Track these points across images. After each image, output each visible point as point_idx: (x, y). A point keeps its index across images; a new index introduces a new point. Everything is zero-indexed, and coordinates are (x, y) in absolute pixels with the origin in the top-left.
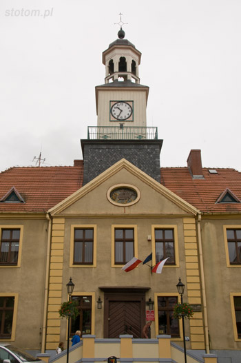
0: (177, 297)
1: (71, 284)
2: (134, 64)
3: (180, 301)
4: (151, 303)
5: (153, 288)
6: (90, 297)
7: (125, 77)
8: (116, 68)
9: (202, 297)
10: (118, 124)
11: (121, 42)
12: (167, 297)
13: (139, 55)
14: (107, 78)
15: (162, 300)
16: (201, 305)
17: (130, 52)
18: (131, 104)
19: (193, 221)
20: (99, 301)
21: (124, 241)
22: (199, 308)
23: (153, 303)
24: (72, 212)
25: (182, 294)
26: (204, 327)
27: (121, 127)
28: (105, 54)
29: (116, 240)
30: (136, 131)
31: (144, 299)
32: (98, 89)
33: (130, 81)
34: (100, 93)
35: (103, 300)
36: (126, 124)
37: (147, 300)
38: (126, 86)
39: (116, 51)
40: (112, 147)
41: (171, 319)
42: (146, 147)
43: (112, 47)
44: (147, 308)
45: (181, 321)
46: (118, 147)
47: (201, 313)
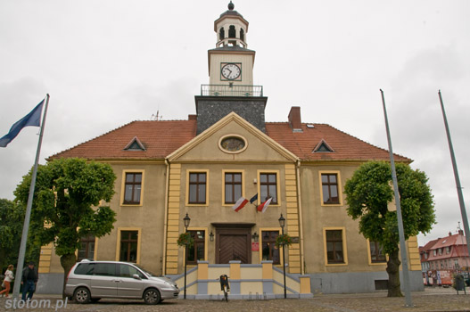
0: (278, 232)
1: (187, 219)
2: (242, 31)
3: (281, 233)
4: (256, 236)
5: (258, 224)
6: (203, 232)
7: (234, 43)
8: (226, 35)
9: (299, 231)
10: (228, 83)
11: (231, 12)
12: (270, 232)
13: (246, 24)
14: (218, 44)
15: (267, 234)
16: (299, 238)
17: (239, 21)
18: (239, 65)
19: (293, 166)
20: (211, 235)
21: (233, 183)
22: (297, 240)
23: (258, 236)
24: (187, 158)
25: (282, 227)
26: (301, 255)
27: (231, 85)
28: (216, 23)
29: (226, 183)
30: (244, 89)
31: (250, 233)
32: (210, 52)
33: (238, 46)
34: (212, 56)
35: (214, 233)
36: (235, 83)
37: (253, 234)
38: (235, 50)
39: (227, 20)
40: (222, 103)
41: (273, 251)
42: (253, 103)
43: (223, 17)
44: (253, 240)
45: (281, 249)
46: (228, 102)
47: (298, 245)
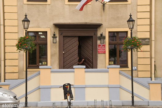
0: (127, 32)
1: (26, 20)
3: (129, 35)
4: (102, 37)
5: (105, 24)
6: (45, 33)
9: (151, 32)
12: (118, 32)
15: (113, 35)
16: (150, 39)
20: (54, 37)
22: (147, 41)
23: (104, 38)
25: (131, 29)
26: (151, 58)
31: (96, 34)
35: (57, 35)
37: (99, 35)
41: (120, 52)
44: (99, 42)
45: (129, 53)
47: (149, 46)
